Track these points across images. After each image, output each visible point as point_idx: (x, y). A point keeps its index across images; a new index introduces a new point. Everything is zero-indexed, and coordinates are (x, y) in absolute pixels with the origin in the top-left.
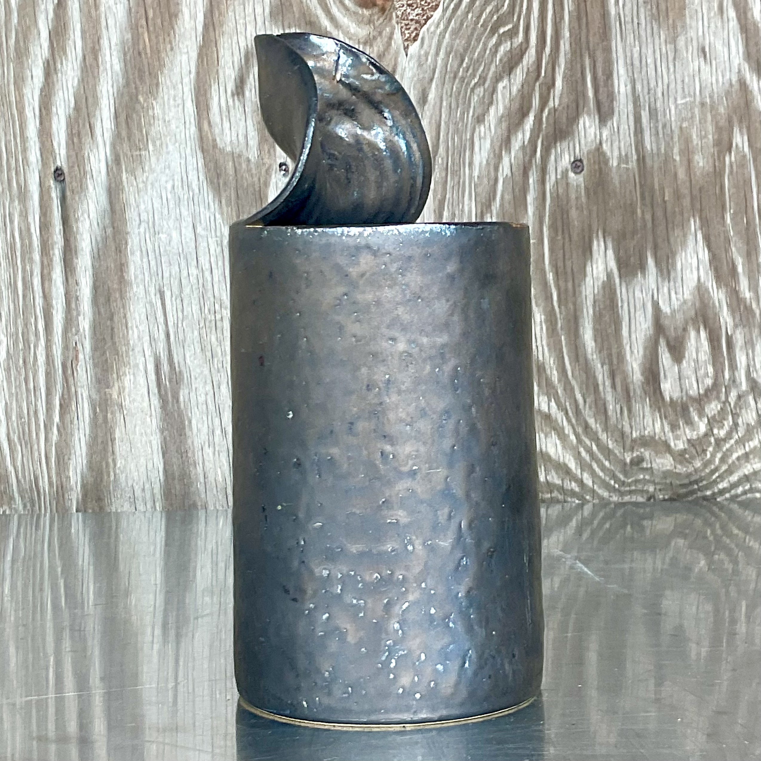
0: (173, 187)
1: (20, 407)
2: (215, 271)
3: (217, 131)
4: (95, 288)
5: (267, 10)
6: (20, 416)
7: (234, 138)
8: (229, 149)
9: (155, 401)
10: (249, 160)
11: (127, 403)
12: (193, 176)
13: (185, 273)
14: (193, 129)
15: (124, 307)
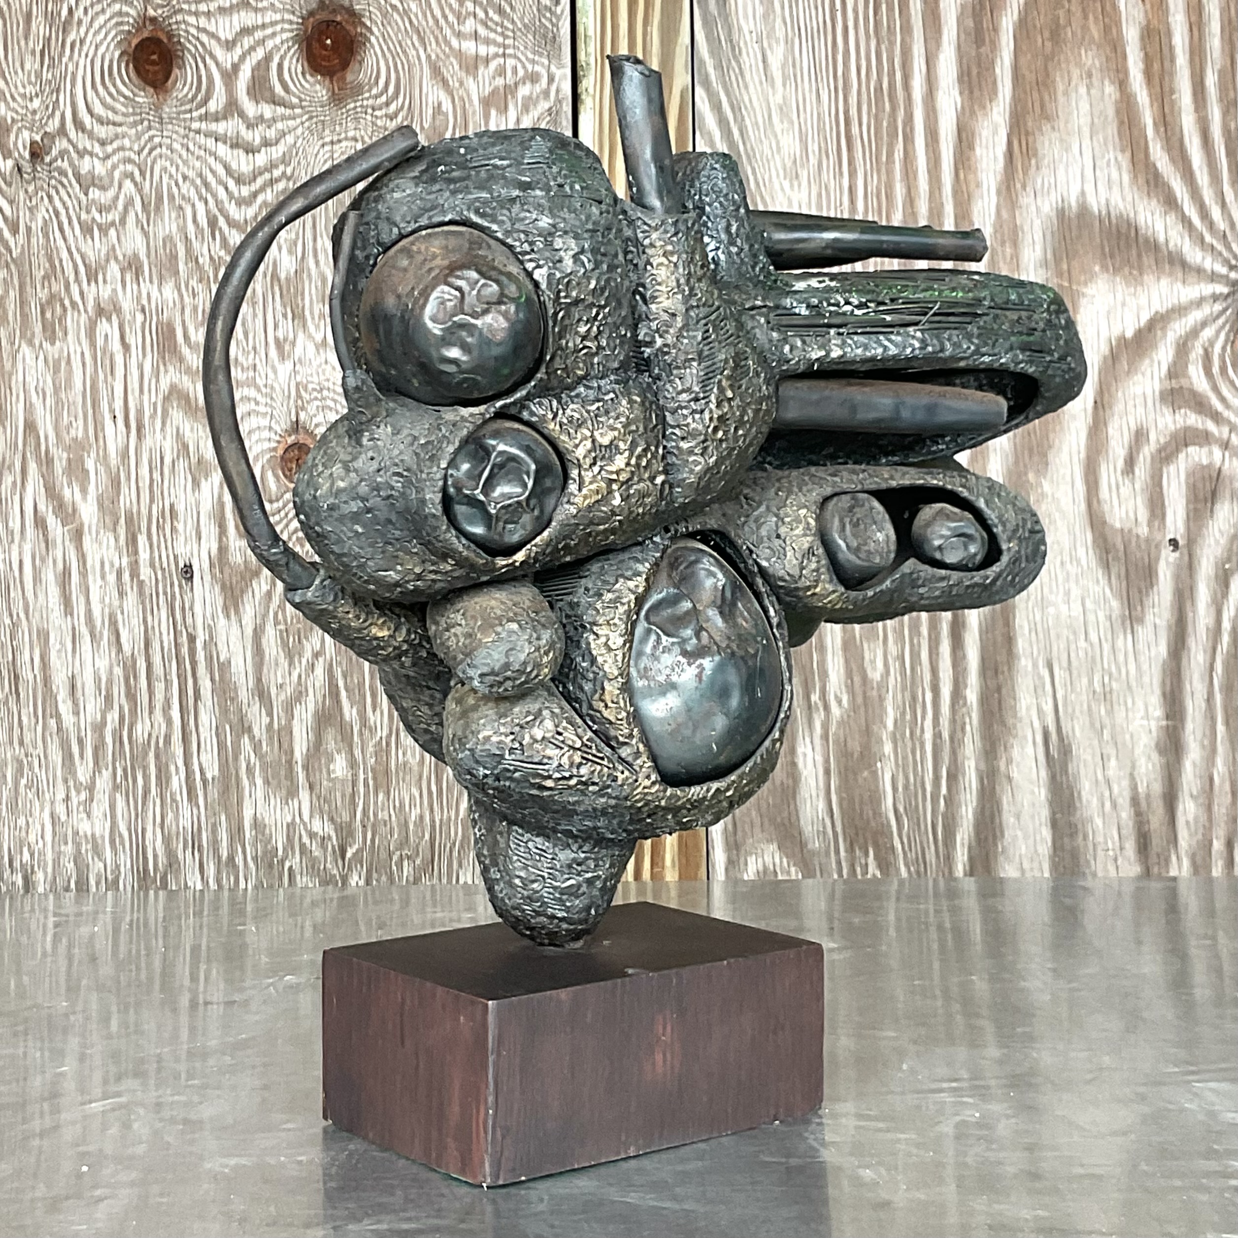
0: (1062, 563)
1: (907, 778)
2: (1105, 645)
3: (1106, 508)
4: (983, 660)
5: (1157, 393)
6: (906, 787)
7: (1124, 515)
8: (1118, 525)
9: (1043, 773)
10: (1138, 536)
11: (1015, 774)
12: (1081, 552)
13: (1073, 647)
14: (1083, 506)
15: (1012, 679)
